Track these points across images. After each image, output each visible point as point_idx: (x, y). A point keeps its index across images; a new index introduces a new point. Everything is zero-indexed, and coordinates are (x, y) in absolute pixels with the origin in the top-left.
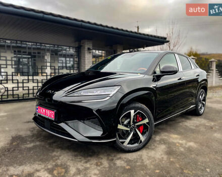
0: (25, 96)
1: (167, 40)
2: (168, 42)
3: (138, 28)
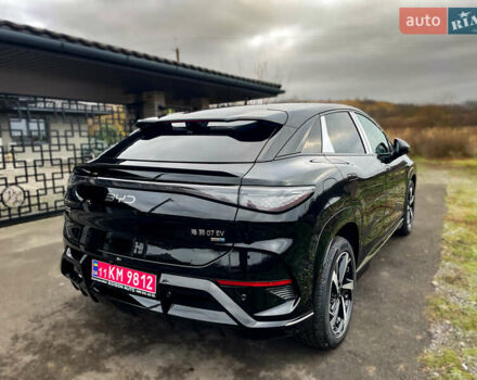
0: (58, 204)
1: (282, 89)
2: (283, 92)
3: (177, 52)
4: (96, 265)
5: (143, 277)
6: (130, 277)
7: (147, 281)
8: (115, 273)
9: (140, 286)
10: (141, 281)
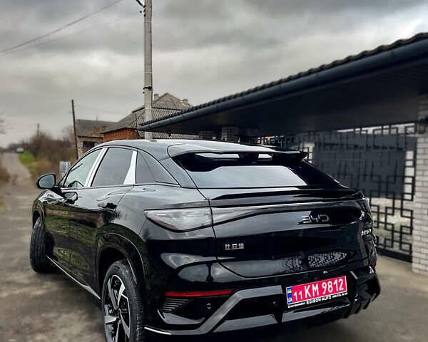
4: (290, 292)
5: (336, 282)
6: (325, 288)
7: (339, 284)
8: (311, 290)
9: (335, 291)
10: (334, 286)
